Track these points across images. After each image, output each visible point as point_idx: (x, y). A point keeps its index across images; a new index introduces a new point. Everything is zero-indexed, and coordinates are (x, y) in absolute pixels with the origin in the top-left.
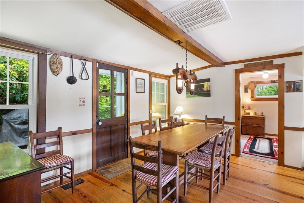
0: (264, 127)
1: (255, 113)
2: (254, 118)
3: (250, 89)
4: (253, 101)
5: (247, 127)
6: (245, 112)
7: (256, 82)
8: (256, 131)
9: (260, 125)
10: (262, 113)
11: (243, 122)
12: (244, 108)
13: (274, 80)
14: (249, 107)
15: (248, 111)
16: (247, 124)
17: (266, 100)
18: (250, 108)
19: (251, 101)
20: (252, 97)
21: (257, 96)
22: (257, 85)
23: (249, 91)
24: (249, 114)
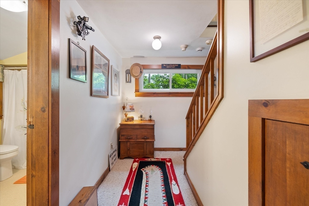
0: (154, 142)
1: (141, 116)
2: (138, 127)
3: (134, 76)
4: (139, 96)
5: (128, 144)
6: (126, 116)
7: (142, 65)
8: (142, 150)
9: (148, 138)
10: (150, 117)
11: (122, 136)
12: (126, 110)
13: (166, 65)
14: (133, 107)
15: (130, 115)
16: (129, 139)
17: (155, 95)
18: (133, 109)
19: (136, 96)
20: (137, 91)
21: (143, 90)
22: (144, 71)
23: (133, 80)
24: (132, 119)
